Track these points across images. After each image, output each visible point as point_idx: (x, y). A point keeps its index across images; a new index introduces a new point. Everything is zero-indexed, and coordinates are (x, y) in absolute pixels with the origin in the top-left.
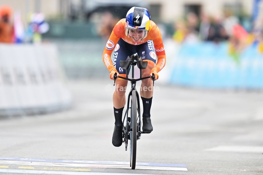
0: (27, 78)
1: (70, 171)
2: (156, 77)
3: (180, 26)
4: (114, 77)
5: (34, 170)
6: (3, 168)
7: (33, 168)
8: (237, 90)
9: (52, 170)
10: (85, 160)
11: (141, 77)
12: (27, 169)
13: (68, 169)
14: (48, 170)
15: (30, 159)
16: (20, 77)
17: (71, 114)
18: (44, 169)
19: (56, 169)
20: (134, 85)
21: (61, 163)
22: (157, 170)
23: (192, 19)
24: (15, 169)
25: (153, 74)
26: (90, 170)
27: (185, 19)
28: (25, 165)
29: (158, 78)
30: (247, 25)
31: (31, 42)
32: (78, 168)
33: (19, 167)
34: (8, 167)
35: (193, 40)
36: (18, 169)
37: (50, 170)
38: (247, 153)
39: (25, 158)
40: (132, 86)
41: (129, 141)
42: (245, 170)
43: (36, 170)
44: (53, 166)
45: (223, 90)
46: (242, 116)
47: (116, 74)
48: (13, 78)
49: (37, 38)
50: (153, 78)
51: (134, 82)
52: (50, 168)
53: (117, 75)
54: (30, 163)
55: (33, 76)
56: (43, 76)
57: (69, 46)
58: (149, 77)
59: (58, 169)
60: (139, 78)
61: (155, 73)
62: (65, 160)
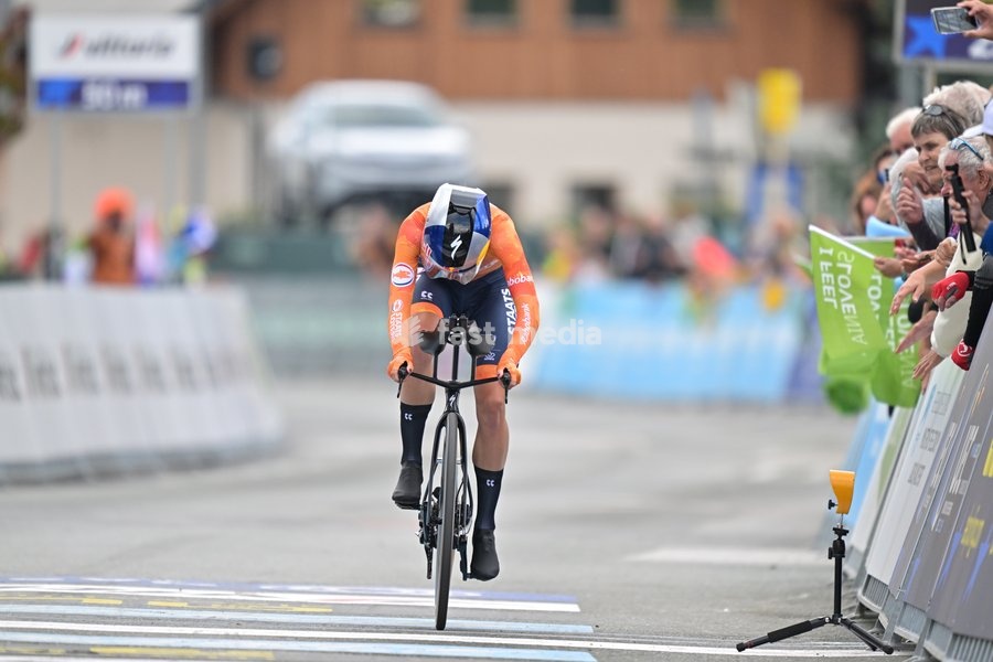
0: (169, 374)
1: (281, 613)
2: (514, 379)
3: (562, 243)
4: (400, 373)
5: (188, 609)
6: (108, 606)
7: (185, 605)
8: (706, 404)
9: (234, 611)
10: (318, 584)
11: (473, 377)
12: (169, 608)
13: (274, 608)
14: (223, 611)
15: (179, 583)
16: (152, 373)
17: (282, 468)
18: (214, 606)
19: (242, 608)
20: (453, 399)
21: (256, 591)
22: (502, 610)
23: (595, 224)
24: (139, 607)
25: (506, 370)
26: (330, 610)
27: (575, 222)
28: (165, 597)
29: (518, 382)
30: (732, 238)
31: (178, 280)
32: (299, 604)
33: (150, 603)
34: (120, 602)
35: (593, 278)
36: (146, 607)
37: (229, 610)
38: (732, 567)
39: (163, 579)
40: (448, 402)
41: (435, 550)
42: (726, 610)
43: (192, 609)
44: (235, 600)
45: (668, 405)
46: (719, 470)
47: (405, 364)
48: (135, 375)
49: (195, 272)
50: (506, 382)
51: (453, 389)
52: (228, 604)
53: (408, 368)
54: (176, 593)
55: (185, 372)
56: (210, 369)
57: (278, 291)
58: (495, 379)
59: (249, 608)
60: (469, 380)
61: (511, 366)
62: (266, 583)
